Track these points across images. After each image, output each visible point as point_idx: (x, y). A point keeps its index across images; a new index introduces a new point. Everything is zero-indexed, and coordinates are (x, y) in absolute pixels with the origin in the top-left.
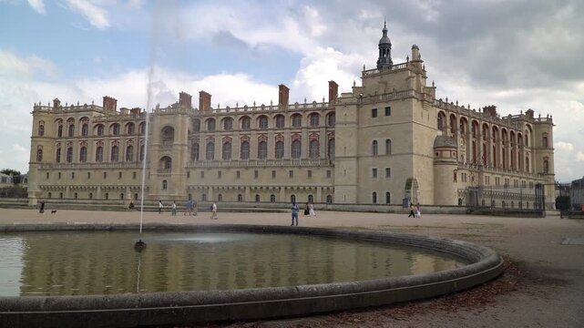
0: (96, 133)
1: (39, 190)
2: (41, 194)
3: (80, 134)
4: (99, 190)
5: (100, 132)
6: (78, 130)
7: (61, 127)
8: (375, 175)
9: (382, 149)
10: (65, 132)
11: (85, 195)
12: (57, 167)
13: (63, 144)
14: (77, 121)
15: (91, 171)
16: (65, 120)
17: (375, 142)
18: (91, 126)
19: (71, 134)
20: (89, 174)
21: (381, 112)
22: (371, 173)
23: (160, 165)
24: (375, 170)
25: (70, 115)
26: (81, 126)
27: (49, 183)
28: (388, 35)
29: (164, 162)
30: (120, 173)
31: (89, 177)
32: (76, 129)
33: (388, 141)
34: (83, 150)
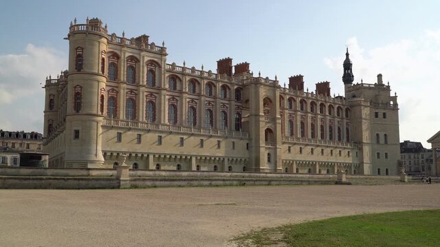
8: (378, 157)
9: (382, 140)
17: (378, 135)
18: (164, 75)
21: (380, 115)
22: (376, 155)
24: (378, 154)
28: (350, 57)
33: (385, 135)
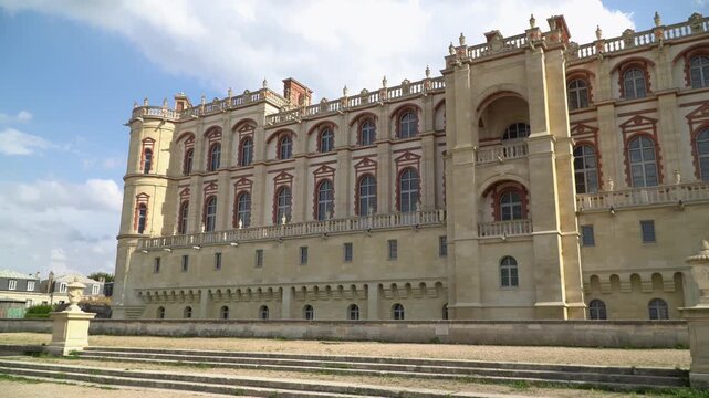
0: (273, 153)
1: (136, 302)
2: (141, 311)
3: (235, 162)
4: (287, 297)
5: (283, 153)
6: (230, 154)
7: (190, 153)
10: (200, 161)
11: (249, 309)
12: (180, 242)
13: (194, 190)
14: (226, 132)
15: (266, 247)
16: (199, 132)
18: (259, 138)
19: (213, 165)
20: (260, 252)
23: (481, 213)
25: (210, 122)
26: (236, 143)
27: (161, 283)
29: (490, 201)
30: (348, 247)
31: (259, 263)
32: (224, 151)
34: (243, 199)
